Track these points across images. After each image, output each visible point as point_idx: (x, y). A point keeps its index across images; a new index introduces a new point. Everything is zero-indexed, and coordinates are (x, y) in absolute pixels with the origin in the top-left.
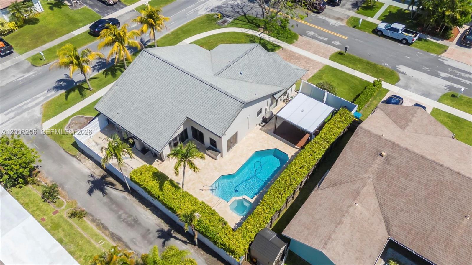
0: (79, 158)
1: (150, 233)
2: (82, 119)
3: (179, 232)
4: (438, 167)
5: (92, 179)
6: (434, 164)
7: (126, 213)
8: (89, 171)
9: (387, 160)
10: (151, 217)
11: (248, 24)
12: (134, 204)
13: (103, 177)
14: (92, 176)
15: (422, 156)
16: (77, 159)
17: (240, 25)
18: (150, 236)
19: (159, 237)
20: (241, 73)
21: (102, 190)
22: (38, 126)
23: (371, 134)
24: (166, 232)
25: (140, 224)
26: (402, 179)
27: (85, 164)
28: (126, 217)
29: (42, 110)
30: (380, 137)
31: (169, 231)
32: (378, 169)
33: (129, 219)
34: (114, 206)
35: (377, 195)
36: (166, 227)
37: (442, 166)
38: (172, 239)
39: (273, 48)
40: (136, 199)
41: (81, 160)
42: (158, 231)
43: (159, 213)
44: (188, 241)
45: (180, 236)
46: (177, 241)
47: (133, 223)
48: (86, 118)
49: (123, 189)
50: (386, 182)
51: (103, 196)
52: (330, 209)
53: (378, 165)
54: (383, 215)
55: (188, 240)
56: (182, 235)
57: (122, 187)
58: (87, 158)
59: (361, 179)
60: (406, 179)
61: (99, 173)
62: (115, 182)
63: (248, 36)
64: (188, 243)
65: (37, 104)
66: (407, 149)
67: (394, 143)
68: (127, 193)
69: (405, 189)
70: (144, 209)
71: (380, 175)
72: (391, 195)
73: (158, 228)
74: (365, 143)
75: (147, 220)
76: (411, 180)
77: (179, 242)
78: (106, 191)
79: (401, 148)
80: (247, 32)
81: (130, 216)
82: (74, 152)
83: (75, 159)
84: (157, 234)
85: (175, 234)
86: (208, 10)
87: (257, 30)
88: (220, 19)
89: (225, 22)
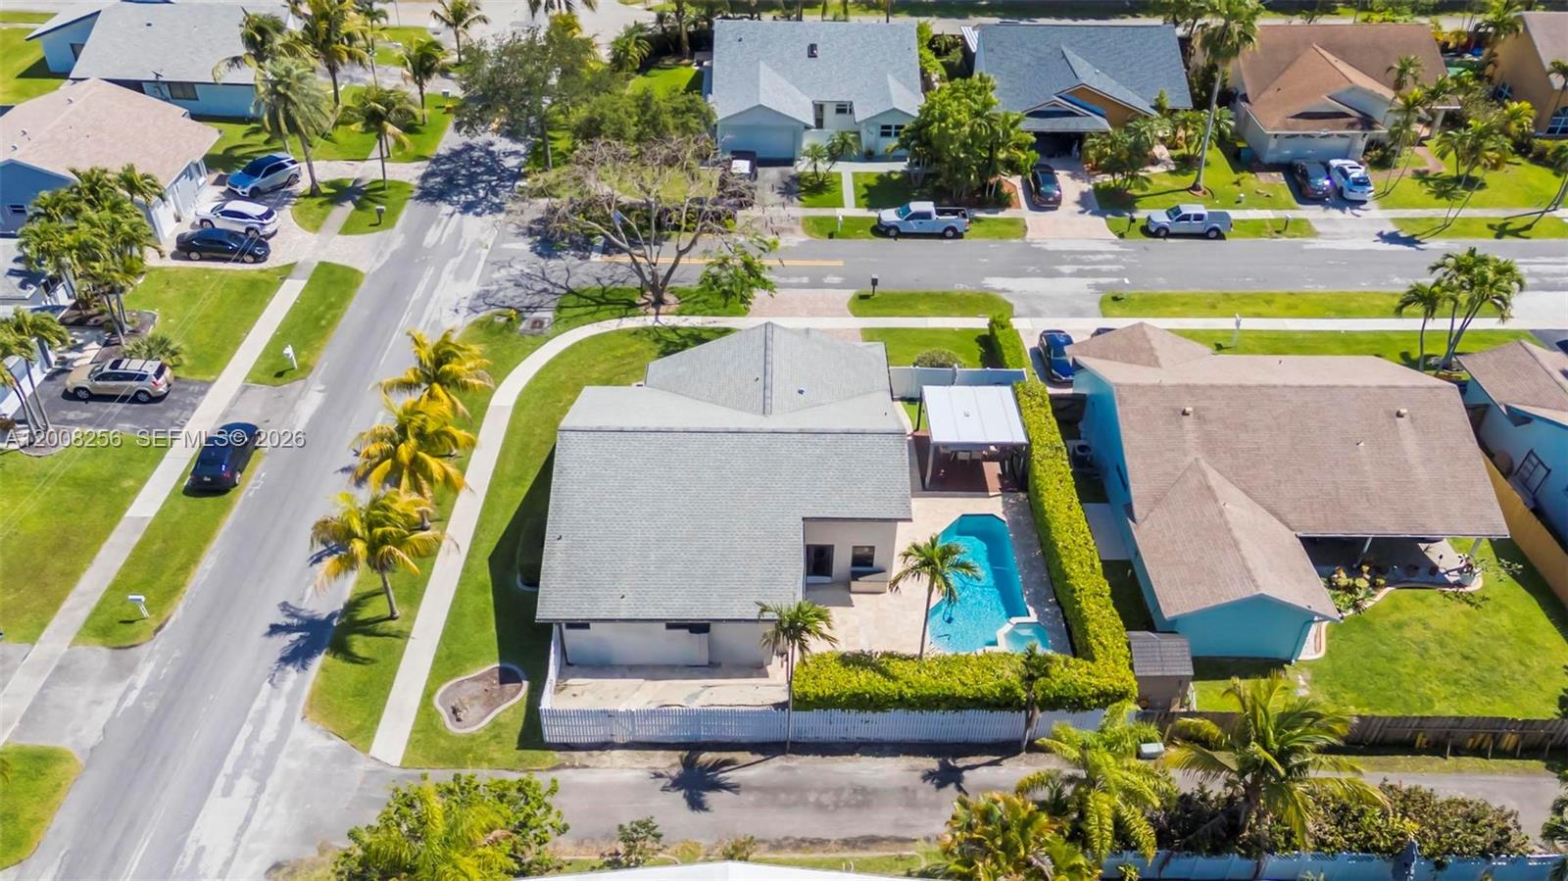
0: (577, 764)
1: (914, 792)
2: (465, 686)
3: (967, 755)
4: (1271, 391)
5: (662, 782)
6: (1264, 390)
7: (825, 791)
8: (639, 773)
9: (1200, 418)
10: (881, 767)
11: (602, 307)
12: (819, 766)
13: (688, 764)
14: (658, 776)
15: (1240, 386)
16: (573, 767)
17: (588, 317)
18: (921, 794)
19: (940, 786)
20: (801, 392)
21: (718, 786)
22: (362, 766)
23: (1143, 387)
24: (940, 771)
25: (875, 791)
26: (1243, 436)
27: (608, 765)
28: (834, 799)
29: (319, 727)
30: (1159, 386)
31: (944, 766)
32: (1198, 438)
33: (845, 795)
34: (783, 796)
35: (1229, 479)
36: (932, 763)
37: (1275, 387)
38: (966, 774)
40: (810, 757)
41: (587, 763)
42: (925, 778)
43: (887, 748)
44: (998, 758)
45: (972, 760)
46: (978, 771)
47: (860, 798)
48: (476, 679)
49: (759, 757)
50: (1225, 453)
51: (737, 793)
52: (1196, 535)
53: (1193, 432)
54: (1262, 505)
55: (995, 755)
56: (976, 755)
57: (753, 753)
58: (596, 753)
59: (1189, 468)
60: (1247, 431)
61: (668, 762)
62: (726, 756)
63: (635, 333)
64: (1001, 760)
65: (286, 724)
66: (1212, 386)
67: (1187, 386)
68: (778, 758)
69: (1259, 449)
70: (850, 761)
71: (1210, 446)
72: (1248, 469)
73: (919, 774)
74: (1147, 407)
75: (880, 776)
76: (1255, 431)
77: (984, 770)
78: (730, 781)
79: (1203, 388)
80: (622, 327)
81: (839, 790)
82: (549, 758)
83: (569, 772)
84: (930, 786)
85: (960, 763)
86: (464, 312)
87: (640, 315)
88: (520, 322)
89: (538, 323)
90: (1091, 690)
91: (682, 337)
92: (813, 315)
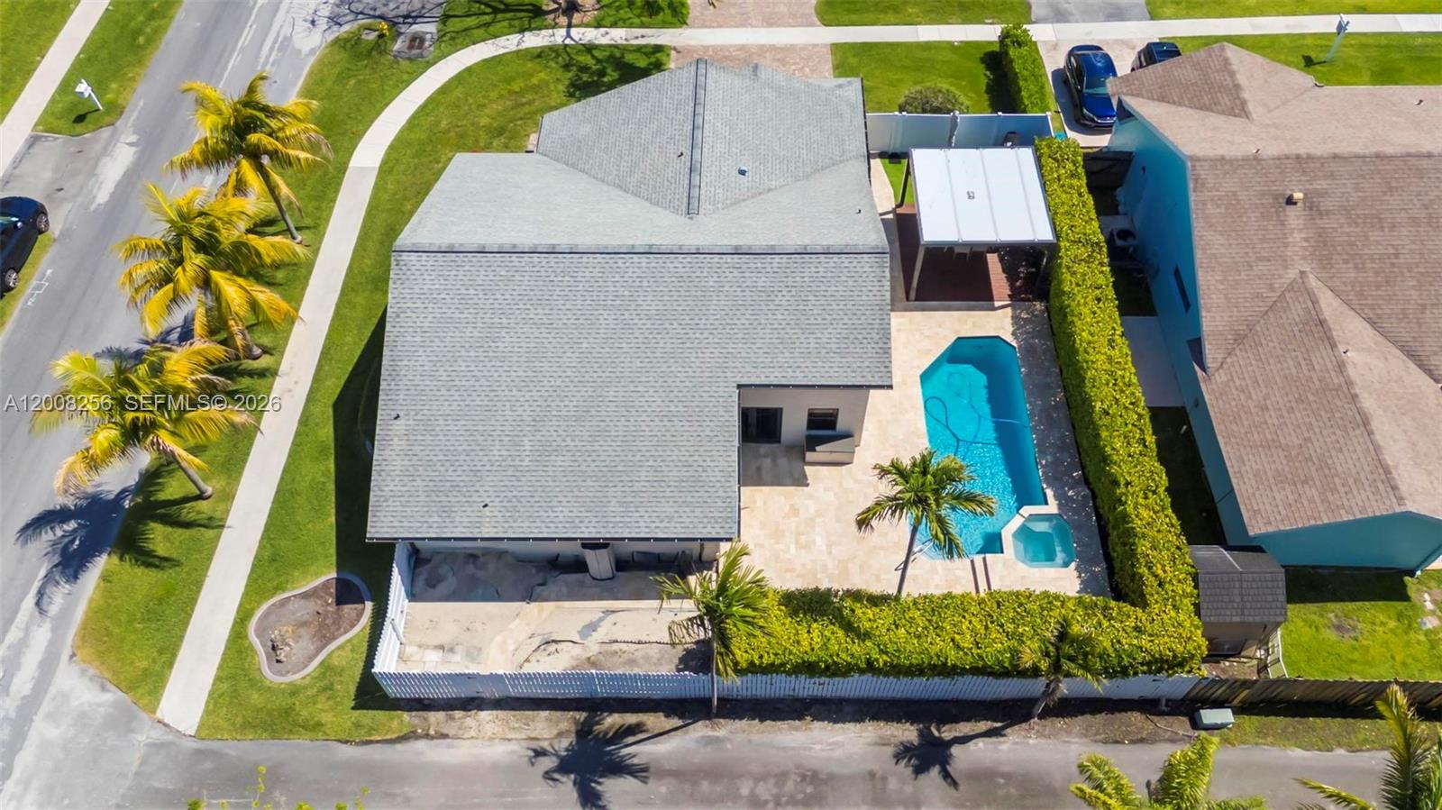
0: (432, 732)
1: (884, 779)
2: (290, 606)
3: (955, 719)
4: (1425, 163)
5: (549, 763)
6: (1414, 161)
7: (762, 778)
8: (513, 746)
9: (1311, 205)
10: (840, 738)
11: (500, 16)
12: (756, 738)
13: (583, 732)
14: (540, 753)
15: (1378, 156)
16: (427, 736)
17: (481, 31)
18: (893, 784)
19: (920, 770)
20: (742, 173)
21: (620, 768)
22: (146, 734)
23: (1231, 162)
24: (921, 745)
25: (831, 777)
26: (1375, 235)
27: (473, 733)
28: (775, 791)
29: (92, 671)
30: (1256, 159)
31: (925, 735)
32: (1306, 240)
33: (790, 786)
34: (705, 785)
35: (1348, 304)
36: (908, 733)
37: (1429, 156)
38: (956, 750)
39: (653, 60)
40: (744, 723)
41: (445, 731)
42: (898, 757)
43: (848, 709)
44: (999, 725)
45: (964, 728)
46: (971, 745)
47: (809, 789)
48: (305, 596)
49: (676, 722)
50: (1346, 262)
51: (644, 781)
53: (1300, 230)
54: (1394, 343)
55: (995, 720)
56: (968, 720)
57: (667, 716)
58: (458, 714)
59: (1291, 287)
60: (1382, 228)
61: (554, 730)
62: (631, 719)
63: (539, 56)
64: (1004, 728)
65: (48, 666)
66: (1335, 157)
67: (1298, 157)
68: (700, 723)
69: (1397, 256)
70: (797, 729)
71: (1323, 250)
72: (1378, 287)
73: (890, 750)
74: (1235, 194)
75: (838, 753)
76: (1393, 227)
77: (980, 744)
78: (635, 761)
79: (1322, 161)
80: (524, 46)
81: (781, 777)
82: (395, 724)
83: (421, 745)
84: (904, 769)
85: (948, 733)
86: (323, 24)
87: (546, 28)
88: (394, 40)
89: (417, 41)
90: (1140, 656)
91: (599, 61)
92: (770, 25)
